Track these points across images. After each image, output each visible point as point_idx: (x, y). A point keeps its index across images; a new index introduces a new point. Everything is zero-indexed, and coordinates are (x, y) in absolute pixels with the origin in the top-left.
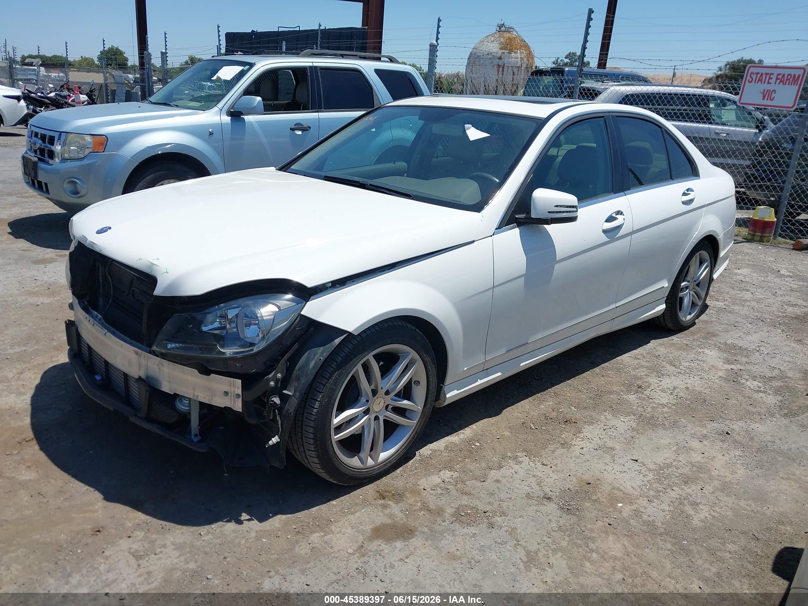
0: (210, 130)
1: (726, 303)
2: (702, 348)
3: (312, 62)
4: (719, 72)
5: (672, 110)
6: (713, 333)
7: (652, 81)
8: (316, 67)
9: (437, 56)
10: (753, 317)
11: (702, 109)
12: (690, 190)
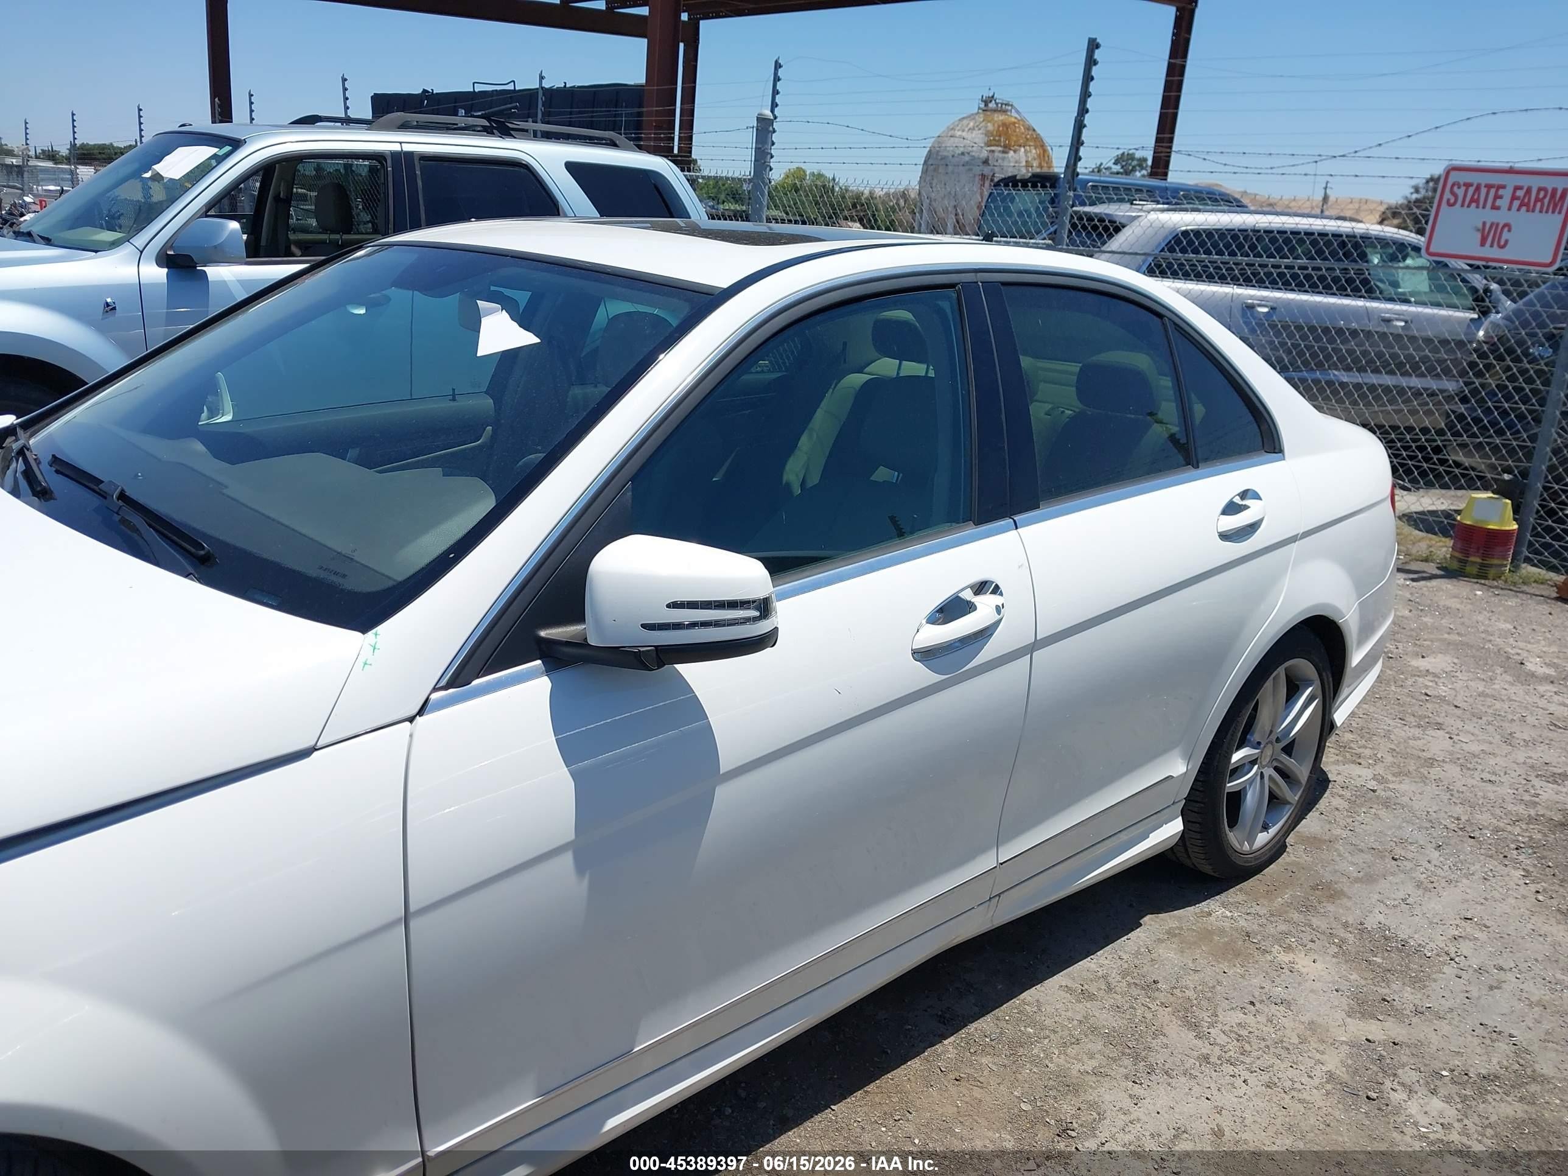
0: (109, 300)
1: (1379, 769)
2: (1289, 949)
3: (401, 143)
4: (1415, 196)
5: (1273, 266)
6: (1328, 886)
7: (1245, 201)
8: (410, 155)
9: (773, 144)
10: (1447, 822)
11: (1342, 267)
12: (1249, 494)
